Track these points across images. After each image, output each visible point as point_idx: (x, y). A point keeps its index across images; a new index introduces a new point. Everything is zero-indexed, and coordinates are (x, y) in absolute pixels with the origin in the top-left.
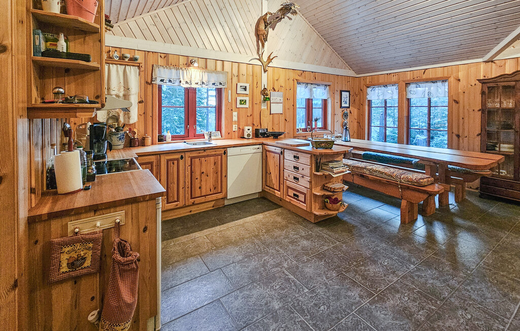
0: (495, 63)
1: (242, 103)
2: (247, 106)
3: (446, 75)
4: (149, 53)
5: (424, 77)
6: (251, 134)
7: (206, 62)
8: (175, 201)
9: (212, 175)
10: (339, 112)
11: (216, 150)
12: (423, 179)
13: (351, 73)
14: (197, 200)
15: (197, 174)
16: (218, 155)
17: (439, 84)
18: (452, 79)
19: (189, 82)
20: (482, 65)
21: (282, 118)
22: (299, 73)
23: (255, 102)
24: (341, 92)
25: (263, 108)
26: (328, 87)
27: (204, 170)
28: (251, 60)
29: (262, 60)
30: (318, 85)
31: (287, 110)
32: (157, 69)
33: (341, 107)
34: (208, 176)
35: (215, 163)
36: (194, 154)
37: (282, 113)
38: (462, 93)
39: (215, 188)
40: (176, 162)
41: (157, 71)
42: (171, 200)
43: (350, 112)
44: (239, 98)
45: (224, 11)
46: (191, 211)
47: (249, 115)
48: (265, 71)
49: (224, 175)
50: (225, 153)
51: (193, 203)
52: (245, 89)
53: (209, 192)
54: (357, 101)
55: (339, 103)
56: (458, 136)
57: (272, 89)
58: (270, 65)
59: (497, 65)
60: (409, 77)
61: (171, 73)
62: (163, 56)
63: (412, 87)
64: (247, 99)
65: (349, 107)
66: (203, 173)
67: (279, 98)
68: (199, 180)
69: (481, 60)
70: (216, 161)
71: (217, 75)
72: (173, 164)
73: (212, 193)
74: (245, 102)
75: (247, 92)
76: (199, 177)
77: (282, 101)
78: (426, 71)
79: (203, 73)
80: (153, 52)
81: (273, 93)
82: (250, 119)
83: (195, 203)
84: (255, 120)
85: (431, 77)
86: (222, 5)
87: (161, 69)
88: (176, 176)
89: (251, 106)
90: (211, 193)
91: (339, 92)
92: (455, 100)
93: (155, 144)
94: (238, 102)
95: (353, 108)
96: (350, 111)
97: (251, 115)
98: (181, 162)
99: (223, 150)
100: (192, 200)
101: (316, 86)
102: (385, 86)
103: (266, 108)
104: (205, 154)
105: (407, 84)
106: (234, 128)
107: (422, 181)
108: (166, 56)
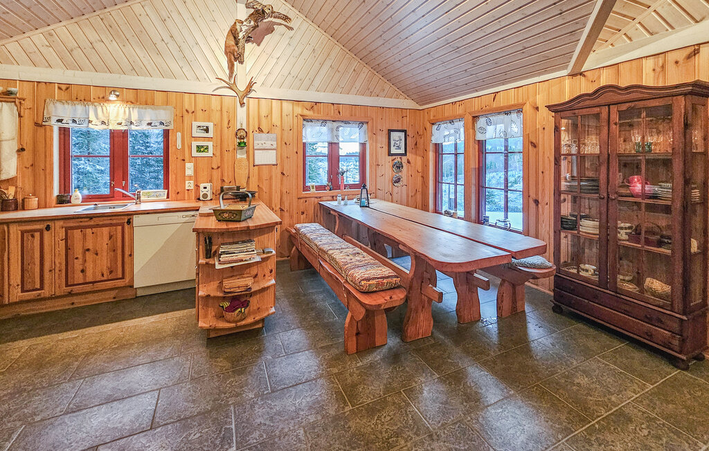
0: (584, 76)
1: (202, 149)
2: (210, 154)
3: (520, 101)
4: (40, 85)
5: (495, 105)
6: (209, 194)
7: (137, 95)
8: (37, 290)
9: (105, 254)
10: (387, 162)
11: (114, 218)
12: (368, 280)
13: (408, 104)
14: (76, 289)
15: (78, 250)
16: (116, 225)
17: (514, 116)
18: (527, 108)
19: (106, 122)
20: (567, 82)
21: (276, 172)
22: (309, 106)
23: (225, 147)
24: (390, 131)
25: (239, 156)
26: (365, 126)
27: (90, 245)
28: (217, 89)
29: (235, 88)
30: (346, 122)
31: (285, 159)
32: (51, 105)
33: (390, 154)
34: (97, 254)
35: (111, 237)
36: (71, 224)
37: (275, 163)
38: (541, 129)
39: (111, 272)
40: (37, 235)
41: (51, 107)
42: (28, 287)
43: (409, 162)
44: (195, 144)
45: (169, 22)
46: (73, 304)
47: (215, 167)
48: (242, 104)
49: (127, 253)
50: (129, 222)
51: (70, 293)
52: (207, 130)
53: (99, 278)
54: (421, 146)
55: (386, 148)
56: (537, 202)
57: (257, 129)
58: (252, 94)
59: (588, 80)
60: (476, 106)
61: (75, 110)
62: (64, 87)
63: (482, 122)
64: (210, 144)
65: (405, 154)
66: (88, 250)
67: (270, 142)
68: (81, 260)
69: (564, 73)
70: (112, 234)
71: (157, 112)
72: (33, 236)
73: (105, 278)
74: (207, 148)
75: (210, 134)
76: (80, 256)
77: (275, 146)
78: (498, 95)
79: (131, 109)
80: (46, 83)
81: (257, 135)
82: (216, 174)
83: (72, 292)
84: (226, 174)
85: (502, 105)
86: (164, 14)
87: (59, 105)
88: (37, 255)
89: (218, 154)
90: (103, 279)
91: (385, 132)
92: (532, 143)
93: (50, 207)
94: (194, 149)
95: (414, 156)
96: (408, 160)
97: (218, 167)
98: (46, 234)
99: (126, 219)
100: (69, 289)
101: (343, 124)
102: (452, 122)
103: (245, 156)
104: (92, 223)
105: (475, 118)
106: (187, 185)
107: (363, 283)
108: (69, 87)
